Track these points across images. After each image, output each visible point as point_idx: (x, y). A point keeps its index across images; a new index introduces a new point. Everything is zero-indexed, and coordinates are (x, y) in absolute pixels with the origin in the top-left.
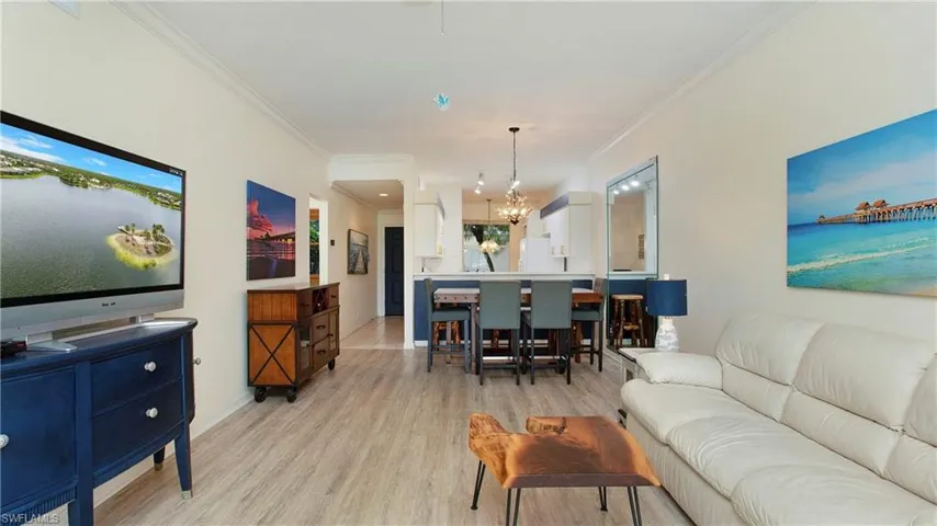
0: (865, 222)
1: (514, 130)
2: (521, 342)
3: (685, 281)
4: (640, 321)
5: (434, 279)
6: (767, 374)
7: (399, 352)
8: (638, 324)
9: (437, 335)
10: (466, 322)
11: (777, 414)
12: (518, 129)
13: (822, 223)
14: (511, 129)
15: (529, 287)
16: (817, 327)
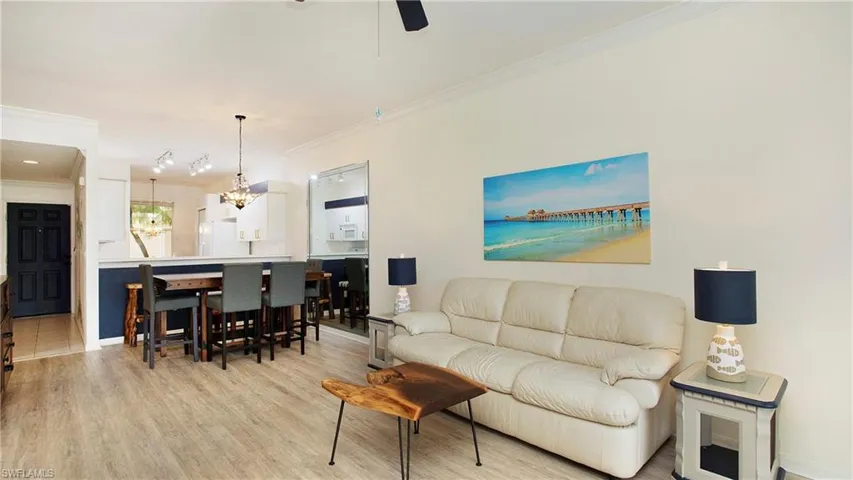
0: (533, 221)
1: (241, 118)
2: (229, 325)
3: (414, 259)
4: (330, 295)
5: (153, 265)
6: (483, 317)
7: (80, 356)
8: (328, 298)
9: (135, 329)
10: (195, 310)
11: (494, 342)
12: (244, 117)
13: (507, 221)
14: (237, 117)
15: (268, 269)
16: (508, 284)
